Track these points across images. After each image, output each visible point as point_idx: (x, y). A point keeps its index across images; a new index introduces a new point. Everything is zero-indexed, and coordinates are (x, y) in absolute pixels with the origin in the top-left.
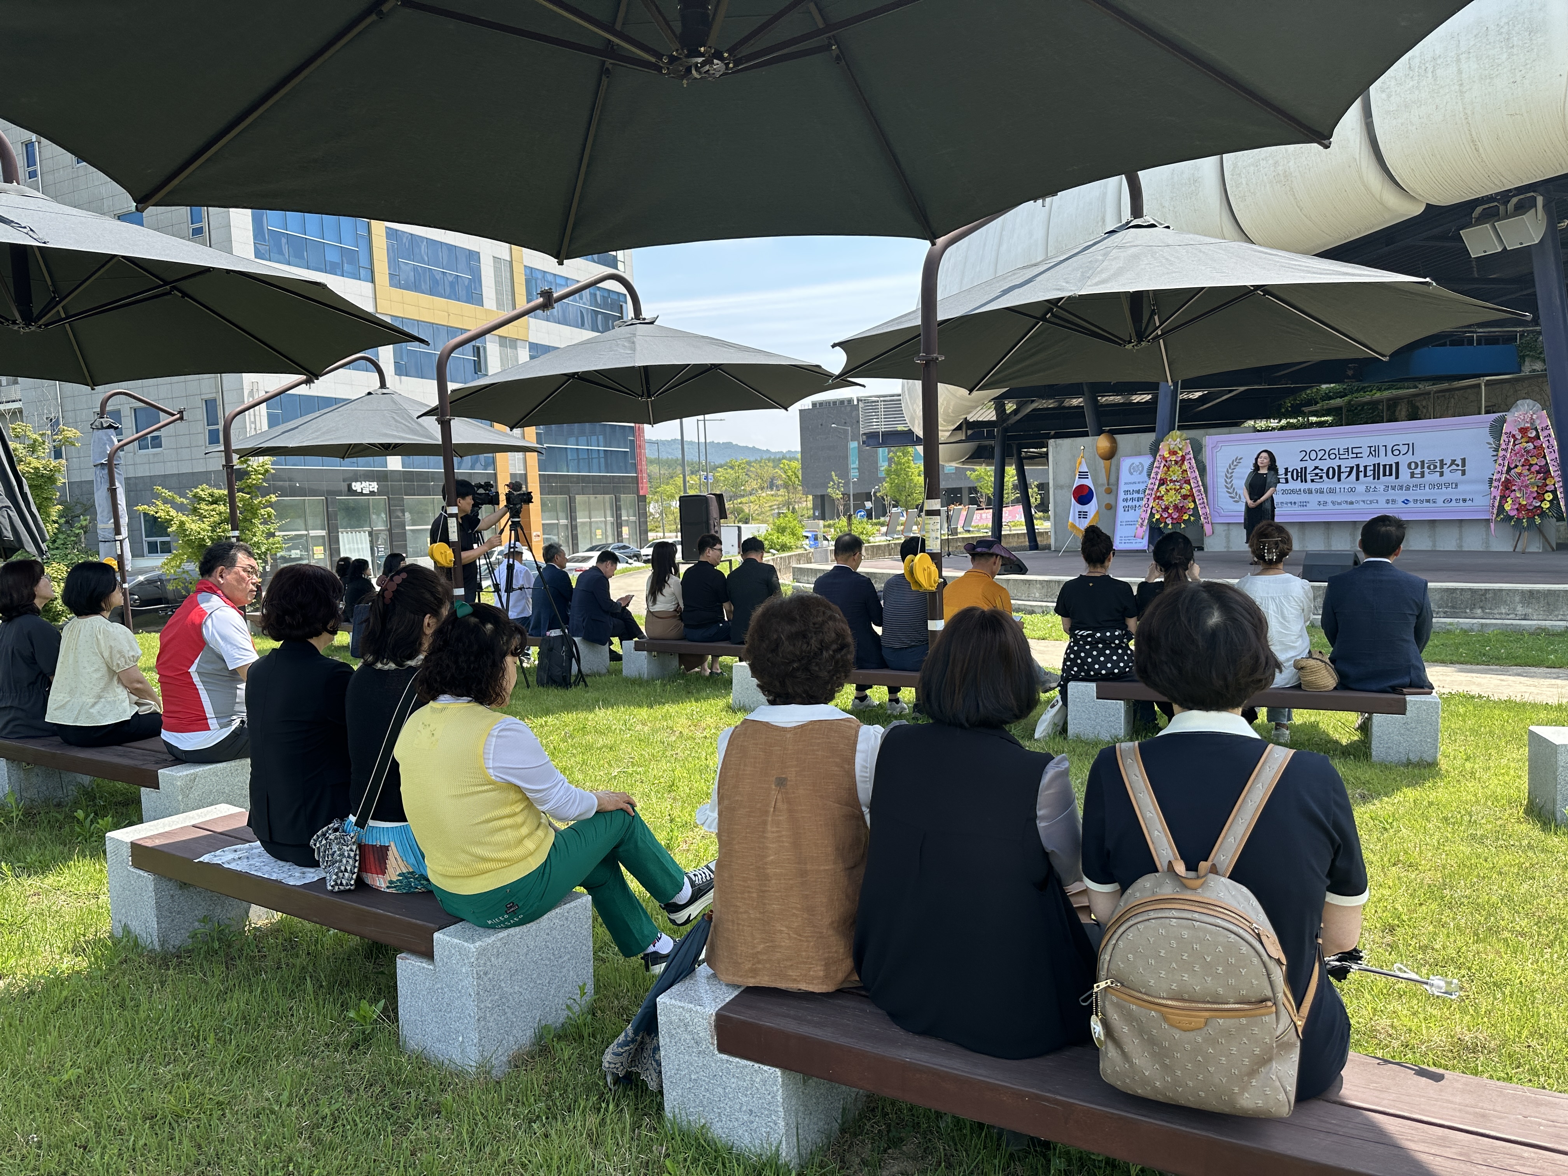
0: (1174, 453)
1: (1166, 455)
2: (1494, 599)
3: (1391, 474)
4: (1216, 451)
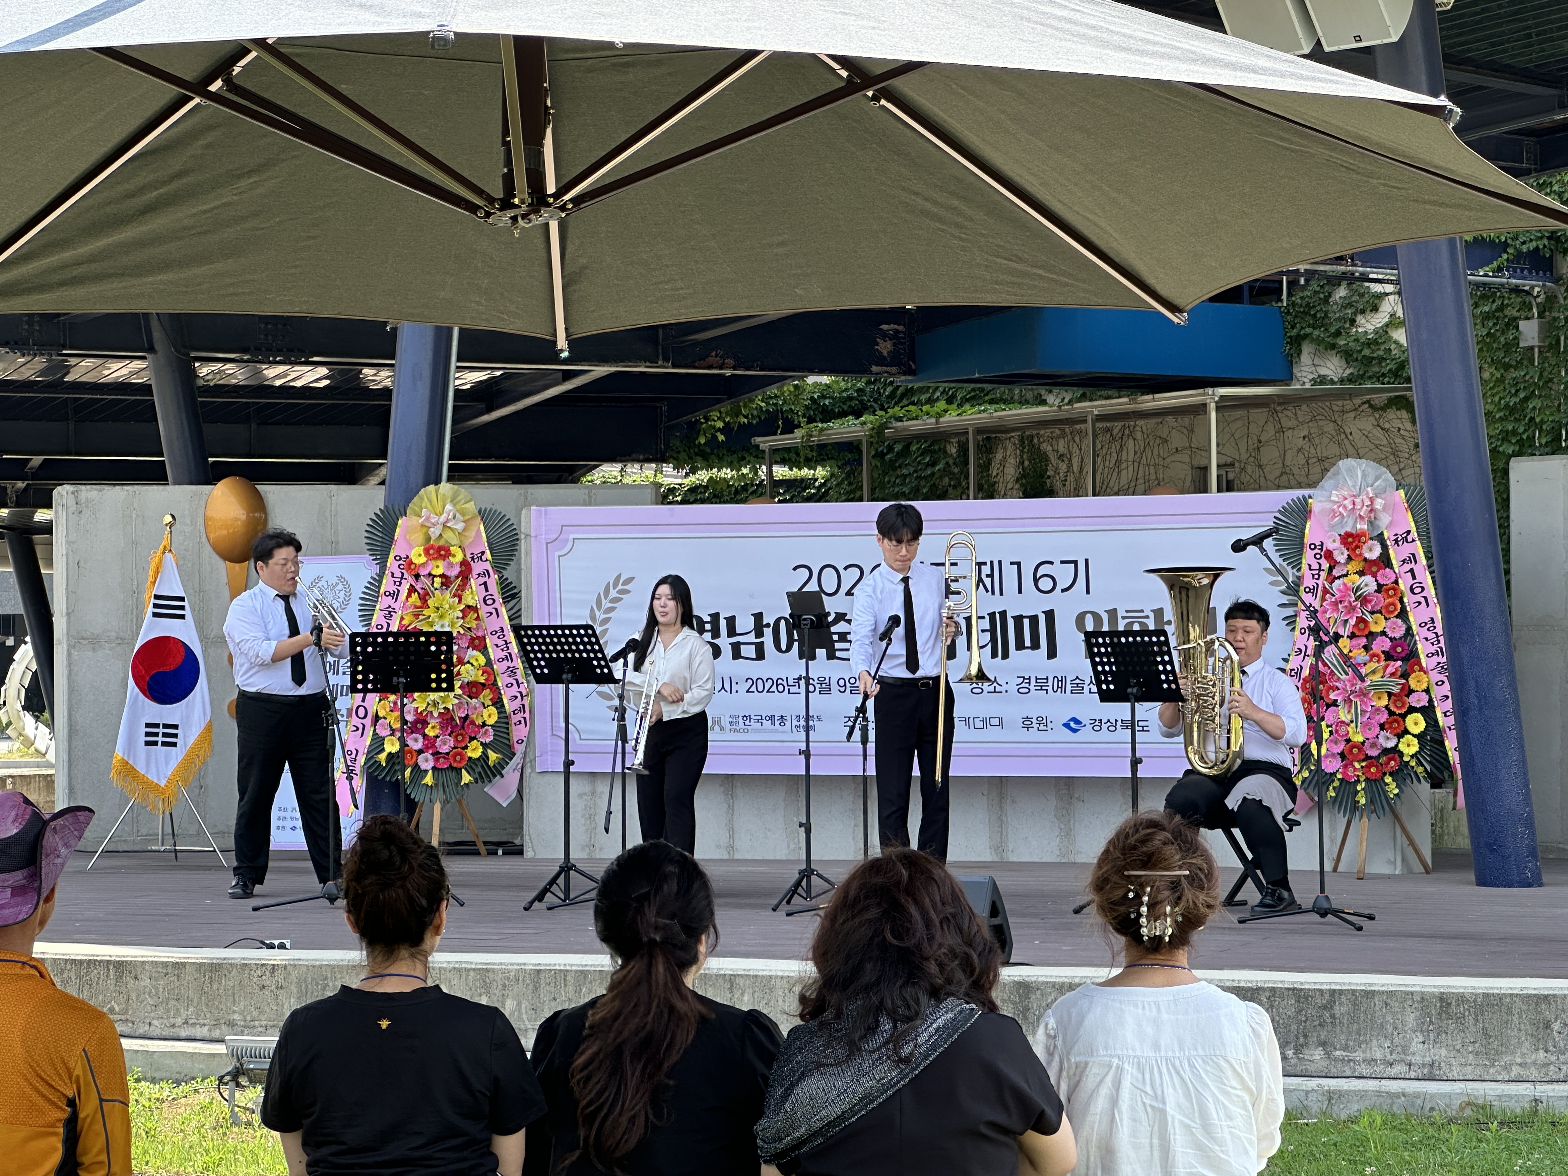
0: (441, 552)
1: (418, 557)
2: (1353, 1020)
3: (1035, 645)
4: (557, 554)
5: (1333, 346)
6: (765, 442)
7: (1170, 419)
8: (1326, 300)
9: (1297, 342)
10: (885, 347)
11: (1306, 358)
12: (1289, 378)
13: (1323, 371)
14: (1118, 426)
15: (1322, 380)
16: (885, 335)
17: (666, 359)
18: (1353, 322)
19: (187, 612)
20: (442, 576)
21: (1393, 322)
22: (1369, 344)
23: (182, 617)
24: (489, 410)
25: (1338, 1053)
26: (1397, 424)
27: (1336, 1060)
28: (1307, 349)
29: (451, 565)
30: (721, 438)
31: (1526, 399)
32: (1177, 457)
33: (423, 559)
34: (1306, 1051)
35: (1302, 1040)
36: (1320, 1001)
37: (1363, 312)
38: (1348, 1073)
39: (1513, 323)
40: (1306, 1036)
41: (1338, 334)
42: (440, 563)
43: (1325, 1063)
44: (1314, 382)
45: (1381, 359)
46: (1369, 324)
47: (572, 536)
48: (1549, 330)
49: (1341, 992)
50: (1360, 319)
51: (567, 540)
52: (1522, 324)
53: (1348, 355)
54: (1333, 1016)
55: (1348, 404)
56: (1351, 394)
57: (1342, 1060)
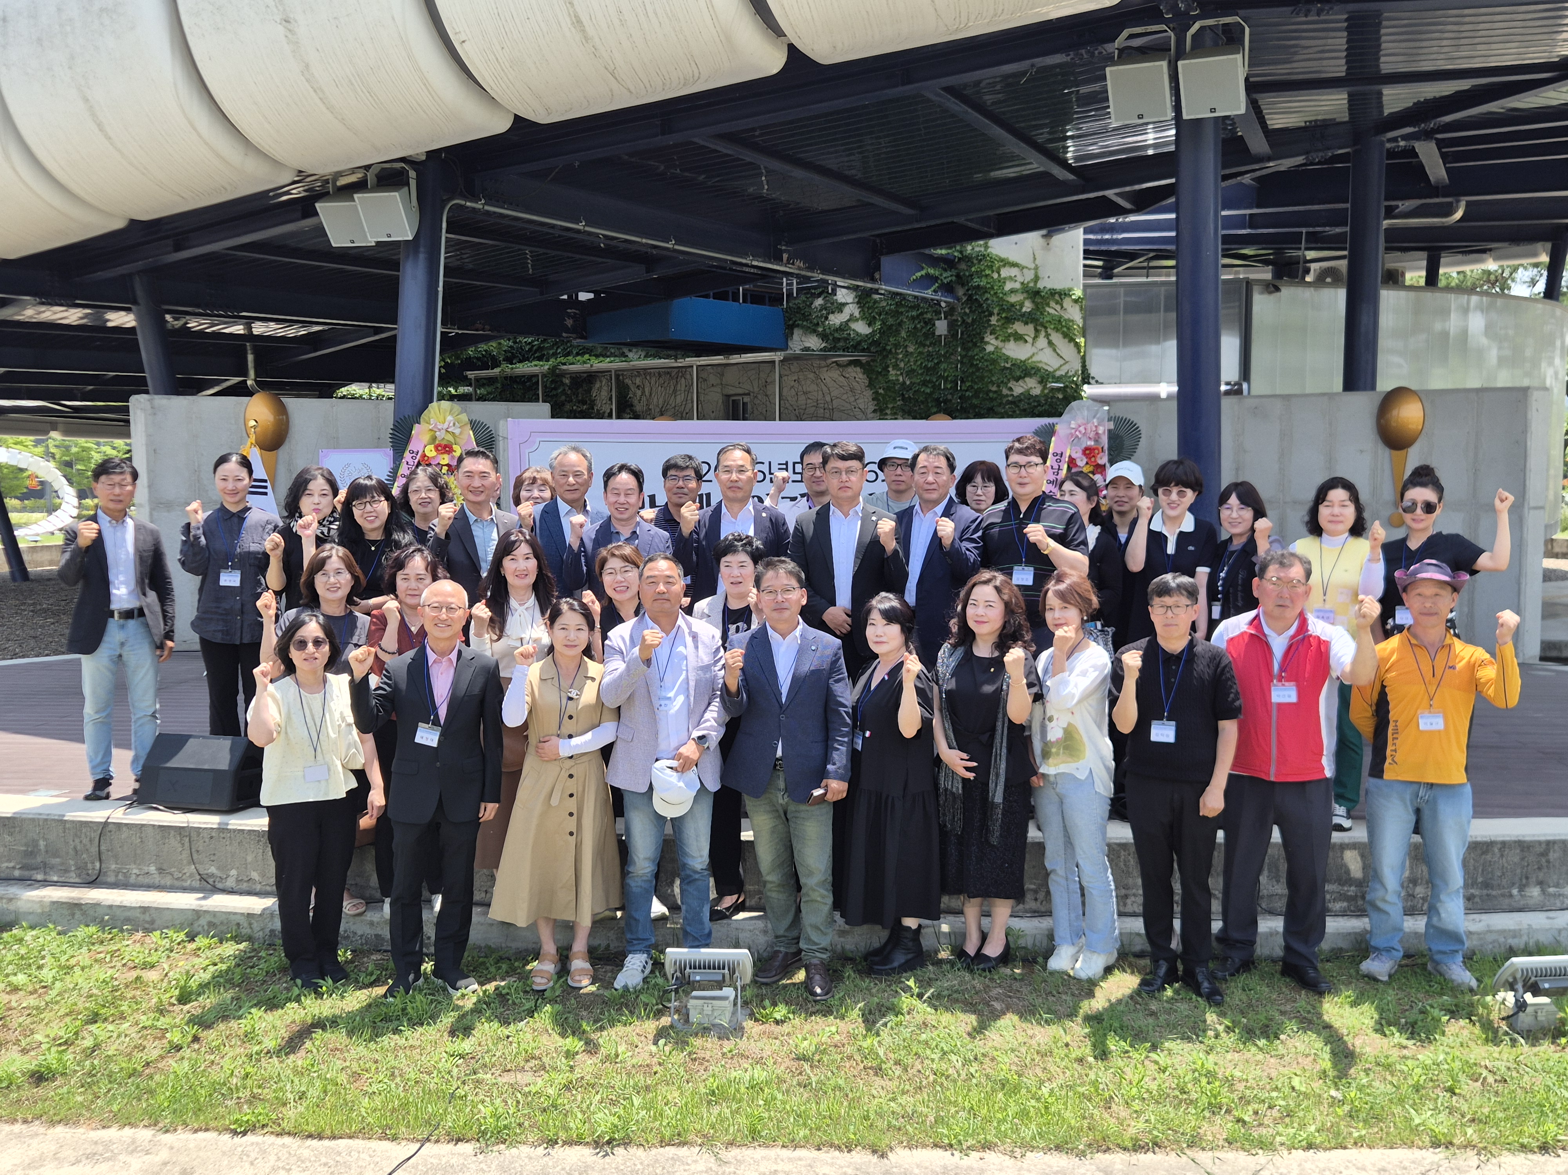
0: (446, 449)
1: (430, 452)
4: (527, 451)
5: (815, 331)
6: (471, 374)
8: (810, 306)
9: (791, 329)
10: (569, 323)
11: (796, 337)
12: (785, 348)
13: (807, 345)
15: (807, 349)
16: (569, 315)
18: (827, 318)
19: (269, 490)
20: (447, 465)
21: (852, 318)
22: (836, 330)
23: (266, 494)
25: (1551, 890)
26: (854, 374)
27: (1550, 895)
28: (797, 333)
29: (453, 457)
31: (938, 363)
32: (712, 389)
33: (434, 454)
34: (1527, 889)
35: (1524, 881)
36: (1539, 850)
37: (833, 313)
38: (1558, 905)
39: (930, 323)
40: (1527, 878)
41: (818, 324)
42: (446, 456)
43: (1542, 899)
44: (802, 350)
45: (846, 339)
46: (836, 320)
47: (538, 439)
48: (952, 326)
49: (1554, 842)
50: (831, 317)
51: (534, 442)
52: (937, 323)
53: (824, 337)
54: (1548, 861)
55: (823, 363)
56: (825, 358)
57: (1555, 895)
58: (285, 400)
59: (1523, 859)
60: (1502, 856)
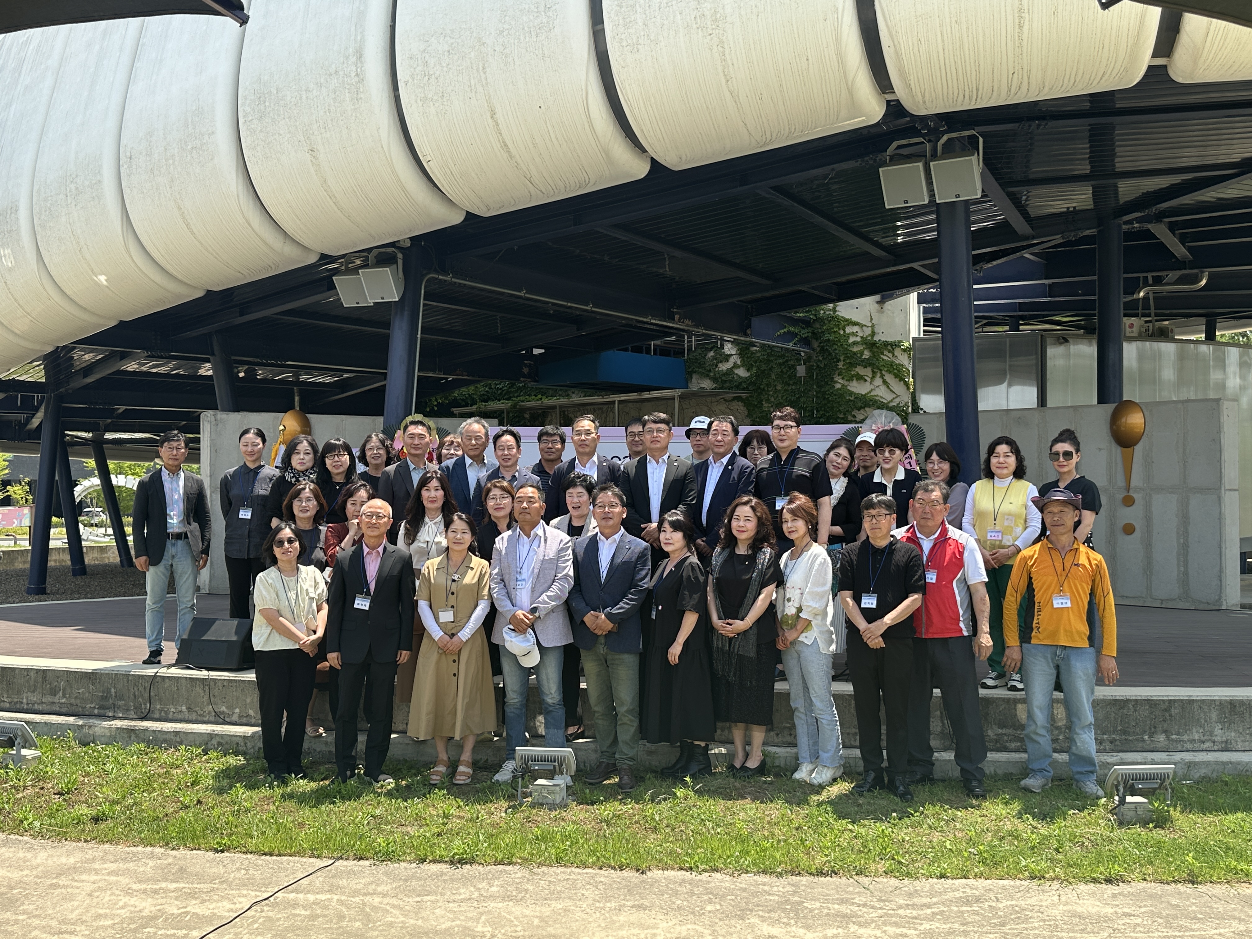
5: (708, 376)
6: (456, 410)
7: (630, 405)
8: (704, 358)
9: (690, 374)
10: (526, 370)
11: (694, 380)
12: (686, 386)
13: (703, 386)
14: (605, 407)
15: (702, 389)
16: (526, 365)
17: (440, 371)
18: (717, 366)
21: (736, 366)
22: (724, 375)
24: (343, 393)
25: (1174, 737)
26: (737, 407)
27: (1173, 740)
28: (695, 377)
30: (436, 408)
31: (799, 398)
34: (1155, 736)
35: (1153, 729)
36: (1163, 706)
37: (721, 362)
38: (1180, 748)
39: (793, 367)
40: (1155, 727)
41: (710, 371)
43: (1167, 743)
44: (699, 389)
45: (730, 381)
46: (724, 367)
48: (809, 370)
49: (1175, 701)
50: (720, 365)
52: (798, 368)
53: (714, 380)
54: (1170, 715)
55: (714, 399)
56: (717, 395)
57: (1176, 741)
58: (308, 416)
59: (1151, 713)
60: (1135, 710)
